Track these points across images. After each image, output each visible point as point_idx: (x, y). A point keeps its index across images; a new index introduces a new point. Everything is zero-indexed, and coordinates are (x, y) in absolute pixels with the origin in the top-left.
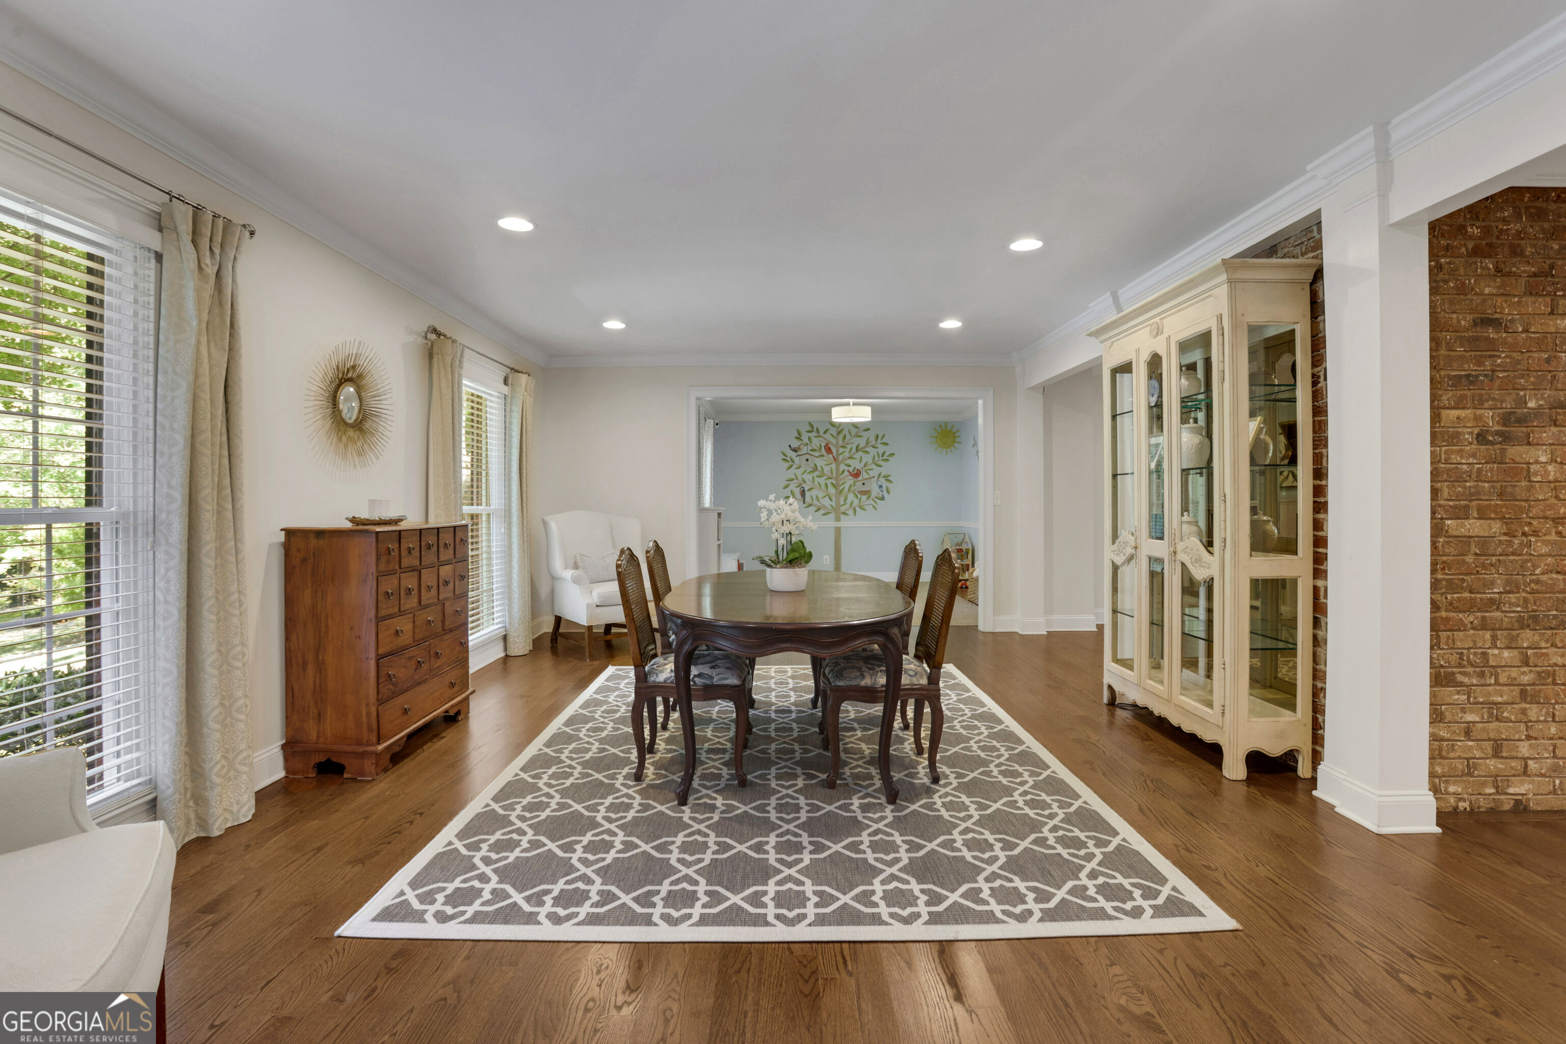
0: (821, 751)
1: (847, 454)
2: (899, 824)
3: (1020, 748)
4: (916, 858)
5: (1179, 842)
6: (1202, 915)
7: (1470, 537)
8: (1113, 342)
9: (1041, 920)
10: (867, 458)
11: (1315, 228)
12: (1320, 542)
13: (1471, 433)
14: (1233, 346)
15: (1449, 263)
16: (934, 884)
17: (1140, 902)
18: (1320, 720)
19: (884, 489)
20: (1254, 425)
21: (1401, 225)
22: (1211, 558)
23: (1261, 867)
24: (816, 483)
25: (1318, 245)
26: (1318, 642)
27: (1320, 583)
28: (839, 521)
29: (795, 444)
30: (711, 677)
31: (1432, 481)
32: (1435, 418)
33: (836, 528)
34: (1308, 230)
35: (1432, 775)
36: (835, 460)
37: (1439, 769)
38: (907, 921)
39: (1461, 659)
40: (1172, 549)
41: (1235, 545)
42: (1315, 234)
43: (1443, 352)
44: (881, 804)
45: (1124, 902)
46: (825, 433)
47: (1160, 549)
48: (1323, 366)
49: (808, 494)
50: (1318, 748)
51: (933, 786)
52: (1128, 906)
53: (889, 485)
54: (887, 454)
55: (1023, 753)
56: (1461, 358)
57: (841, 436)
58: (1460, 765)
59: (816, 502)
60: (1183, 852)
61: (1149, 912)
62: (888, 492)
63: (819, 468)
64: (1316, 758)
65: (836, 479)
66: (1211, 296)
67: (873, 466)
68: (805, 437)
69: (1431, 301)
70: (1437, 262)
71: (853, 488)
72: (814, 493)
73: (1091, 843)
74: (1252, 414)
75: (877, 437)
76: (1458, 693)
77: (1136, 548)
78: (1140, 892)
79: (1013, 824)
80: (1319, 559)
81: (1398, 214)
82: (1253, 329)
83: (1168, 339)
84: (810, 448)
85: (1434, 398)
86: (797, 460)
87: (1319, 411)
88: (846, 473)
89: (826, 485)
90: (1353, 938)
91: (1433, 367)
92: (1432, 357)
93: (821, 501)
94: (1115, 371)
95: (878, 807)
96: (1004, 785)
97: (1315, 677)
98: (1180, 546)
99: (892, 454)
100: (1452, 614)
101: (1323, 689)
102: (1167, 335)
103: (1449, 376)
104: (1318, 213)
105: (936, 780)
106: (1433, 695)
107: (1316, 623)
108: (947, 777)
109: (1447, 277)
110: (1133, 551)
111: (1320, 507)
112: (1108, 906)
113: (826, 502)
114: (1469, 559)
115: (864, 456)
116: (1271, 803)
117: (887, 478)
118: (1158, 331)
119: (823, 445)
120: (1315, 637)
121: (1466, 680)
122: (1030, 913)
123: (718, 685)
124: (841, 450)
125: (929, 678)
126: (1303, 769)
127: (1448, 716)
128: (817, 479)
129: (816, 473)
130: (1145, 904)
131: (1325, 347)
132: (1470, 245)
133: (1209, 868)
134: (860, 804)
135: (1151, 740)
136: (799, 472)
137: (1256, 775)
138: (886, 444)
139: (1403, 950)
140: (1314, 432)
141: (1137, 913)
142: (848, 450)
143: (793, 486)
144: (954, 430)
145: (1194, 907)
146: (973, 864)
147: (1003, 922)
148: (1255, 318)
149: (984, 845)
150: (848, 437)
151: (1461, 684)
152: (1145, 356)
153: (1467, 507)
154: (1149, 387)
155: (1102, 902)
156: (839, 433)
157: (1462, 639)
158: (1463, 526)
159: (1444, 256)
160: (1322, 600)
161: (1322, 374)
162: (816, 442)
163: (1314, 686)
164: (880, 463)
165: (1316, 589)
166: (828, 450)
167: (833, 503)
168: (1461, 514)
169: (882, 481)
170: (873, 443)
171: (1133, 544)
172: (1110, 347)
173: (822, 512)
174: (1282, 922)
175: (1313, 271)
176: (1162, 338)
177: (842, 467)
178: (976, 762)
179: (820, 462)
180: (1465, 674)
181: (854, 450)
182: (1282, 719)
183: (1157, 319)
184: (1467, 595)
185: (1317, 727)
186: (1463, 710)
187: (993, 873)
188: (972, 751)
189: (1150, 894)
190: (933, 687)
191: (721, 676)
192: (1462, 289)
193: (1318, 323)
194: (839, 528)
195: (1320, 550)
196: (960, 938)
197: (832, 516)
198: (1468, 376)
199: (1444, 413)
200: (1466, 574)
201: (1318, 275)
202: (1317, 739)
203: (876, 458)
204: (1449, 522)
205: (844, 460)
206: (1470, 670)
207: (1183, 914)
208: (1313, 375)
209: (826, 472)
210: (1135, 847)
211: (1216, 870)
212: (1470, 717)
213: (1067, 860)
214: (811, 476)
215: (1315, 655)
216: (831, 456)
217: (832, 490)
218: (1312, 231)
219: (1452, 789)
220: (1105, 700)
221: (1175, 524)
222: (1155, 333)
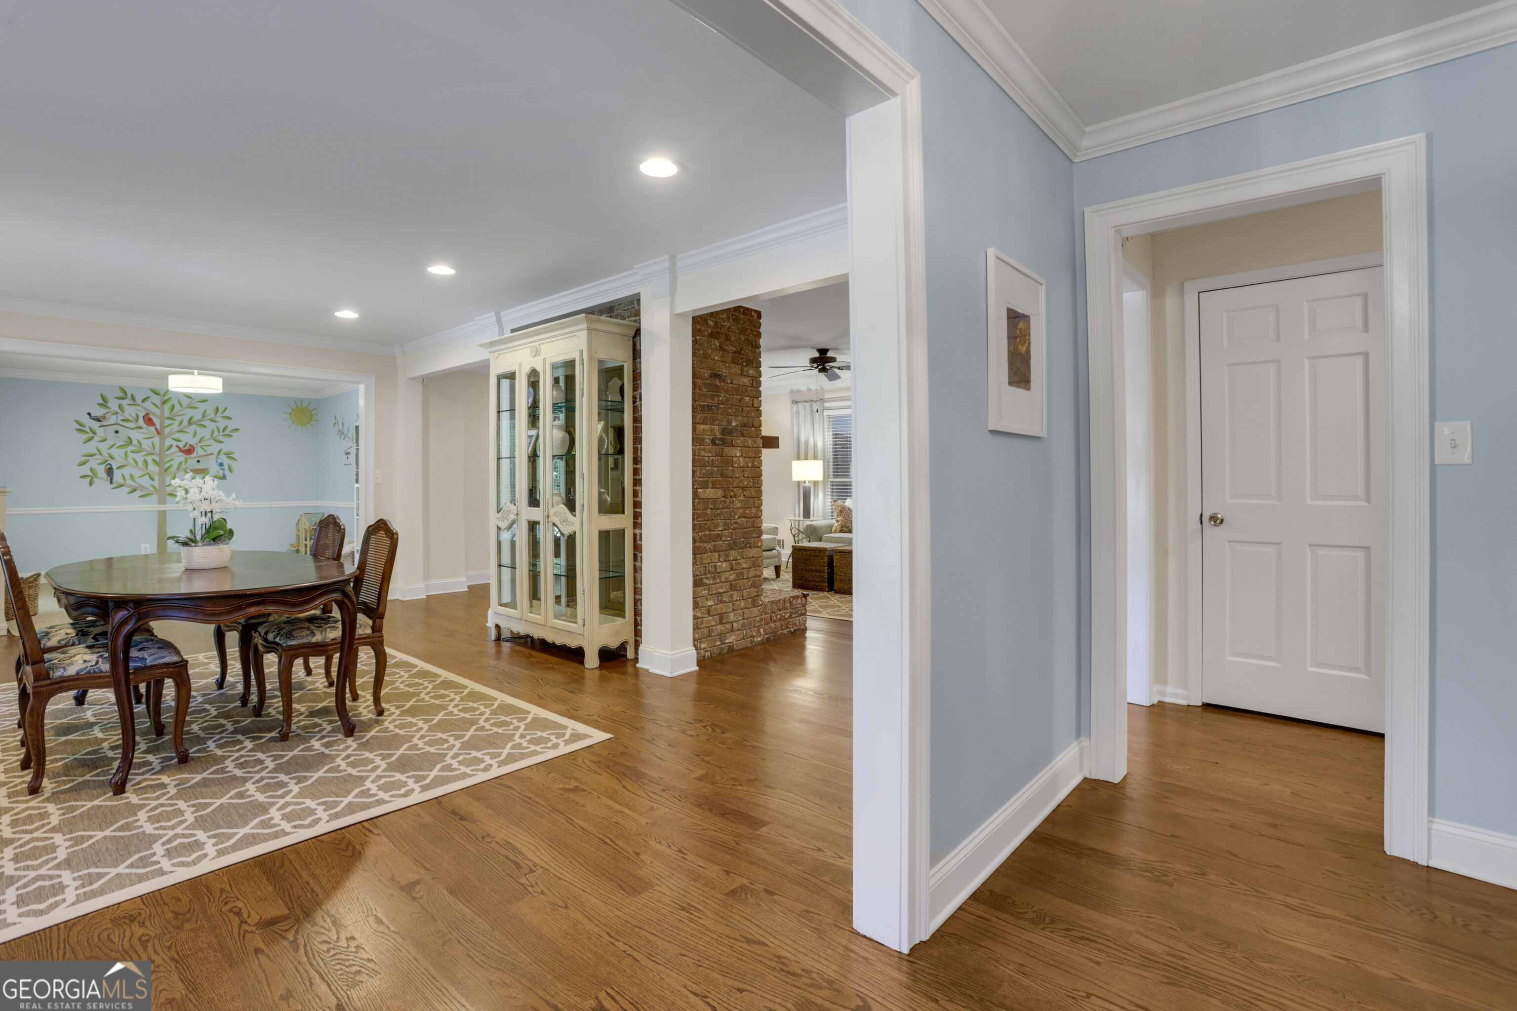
0: (253, 718)
1: (175, 427)
2: (363, 746)
3: (440, 680)
4: (392, 762)
5: (568, 708)
6: (591, 737)
7: (709, 499)
8: (499, 354)
9: (499, 767)
10: (205, 433)
11: (636, 302)
12: (637, 505)
13: (709, 439)
14: (589, 373)
15: (700, 339)
16: (415, 771)
17: (555, 741)
18: (639, 620)
19: (226, 467)
20: (600, 426)
21: (680, 315)
22: (574, 518)
23: (617, 708)
24: (130, 459)
25: (637, 313)
26: (637, 570)
27: (637, 531)
28: (164, 503)
29: (98, 412)
30: (144, 659)
31: (693, 466)
32: (694, 429)
33: (159, 512)
34: (632, 302)
35: (695, 640)
36: (158, 433)
37: (697, 636)
38: (406, 795)
39: (706, 570)
40: (546, 514)
41: (590, 509)
42: (636, 306)
43: (697, 391)
44: (341, 739)
45: (547, 744)
46: (143, 401)
47: (536, 514)
48: (639, 391)
49: (117, 475)
50: (638, 638)
51: (379, 718)
52: (550, 744)
53: (232, 463)
54: (229, 429)
55: (442, 682)
56: (705, 395)
57: (167, 407)
58: (706, 631)
59: (129, 482)
60: (572, 712)
61: (562, 744)
62: (230, 470)
63: (135, 442)
64: (637, 644)
65: (160, 455)
66: (575, 336)
67: (211, 442)
68: (114, 405)
69: (693, 361)
70: (695, 338)
71: (183, 466)
72: (126, 471)
73: (515, 721)
74: (599, 420)
75: (217, 409)
76: (705, 590)
77: (517, 514)
78: (554, 736)
79: (456, 724)
80: (637, 516)
81: (679, 310)
82: (600, 362)
83: (545, 360)
84: (120, 417)
85: (694, 417)
86: (101, 432)
87: (637, 420)
88: (174, 449)
89: (146, 462)
90: (665, 724)
91: (693, 400)
92: (693, 393)
93: (138, 480)
94: (500, 378)
95: (339, 742)
96: (438, 705)
97: (635, 593)
98: (552, 511)
99: (237, 430)
100: (702, 544)
101: (640, 600)
102: (544, 357)
103: (700, 405)
104: (639, 294)
105: (380, 713)
106: (694, 593)
107: (635, 558)
108: (388, 710)
109: (699, 347)
110: (515, 517)
111: (637, 482)
112: (538, 748)
113: (146, 482)
114: (709, 512)
115: (200, 430)
116: (615, 675)
117: (229, 455)
118: (537, 353)
119: (141, 415)
120: (635, 567)
121: (707, 582)
122: (491, 766)
123: (151, 667)
124: (167, 422)
125: (373, 628)
126: (630, 654)
127: (701, 604)
128: (131, 455)
129: (131, 448)
130: (559, 741)
131: (641, 379)
132: (709, 331)
133: (589, 715)
134: (321, 744)
135: (533, 657)
136: (103, 447)
137: (604, 663)
138: (229, 418)
139: (687, 722)
140: (634, 434)
141: (556, 746)
142: (177, 423)
143: (93, 463)
144: (310, 408)
145: (586, 735)
146: (438, 753)
147: (474, 775)
148: (602, 356)
149: (441, 741)
150: (177, 407)
151: (706, 585)
152: (526, 370)
153: (707, 481)
154: (529, 393)
155: (533, 747)
156: (164, 402)
157: (706, 558)
158: (705, 492)
159: (699, 335)
160: (639, 542)
161: (638, 396)
162: (130, 411)
163: (635, 599)
164: (220, 438)
165: (635, 535)
166: (149, 421)
167: (156, 483)
168: (704, 486)
169: (223, 459)
170: (212, 416)
171: (516, 512)
172: (497, 358)
173: (138, 493)
174: (632, 728)
175: (635, 329)
176: (540, 359)
177: (168, 442)
178: (408, 696)
179: (135, 435)
180: (707, 578)
181: (185, 423)
182: (618, 623)
183: (536, 344)
184: (707, 532)
185: (637, 624)
186: (707, 599)
187: (455, 754)
188: (400, 689)
189: (559, 736)
190: (377, 634)
191: (156, 656)
192: (706, 356)
193: (636, 363)
194: (165, 512)
195: (637, 510)
196: (449, 792)
197: (155, 497)
198: (708, 405)
199: (698, 426)
200: (707, 521)
201: (638, 332)
202: (637, 633)
203: (216, 433)
204: (699, 490)
205: (170, 434)
206: (709, 576)
207: (581, 739)
208: (634, 397)
209: (144, 446)
210: (543, 716)
211: (593, 715)
212: (710, 603)
213: (503, 734)
214: (122, 452)
215: (635, 578)
216: (152, 428)
217: (153, 468)
218: (634, 304)
219: (703, 646)
220: (493, 637)
221: (548, 495)
222: (534, 353)
